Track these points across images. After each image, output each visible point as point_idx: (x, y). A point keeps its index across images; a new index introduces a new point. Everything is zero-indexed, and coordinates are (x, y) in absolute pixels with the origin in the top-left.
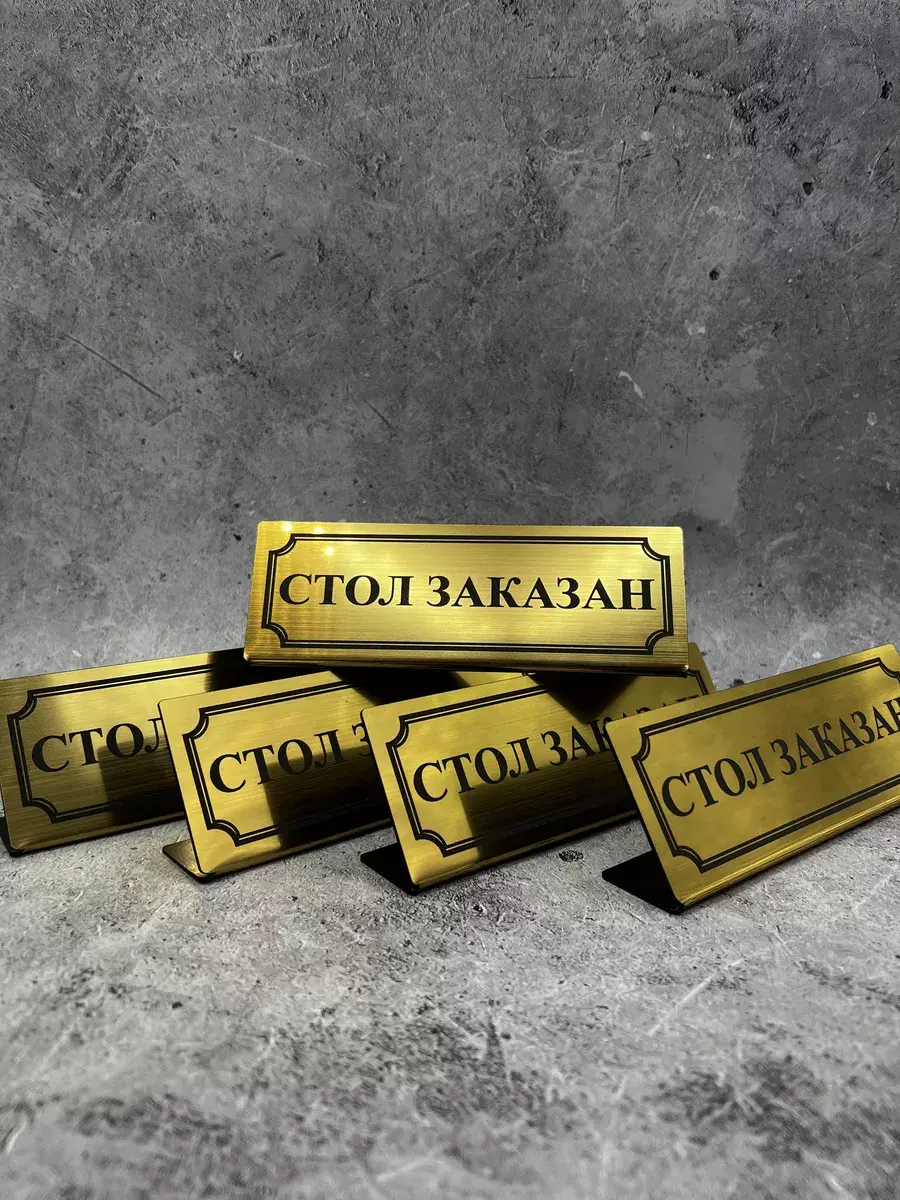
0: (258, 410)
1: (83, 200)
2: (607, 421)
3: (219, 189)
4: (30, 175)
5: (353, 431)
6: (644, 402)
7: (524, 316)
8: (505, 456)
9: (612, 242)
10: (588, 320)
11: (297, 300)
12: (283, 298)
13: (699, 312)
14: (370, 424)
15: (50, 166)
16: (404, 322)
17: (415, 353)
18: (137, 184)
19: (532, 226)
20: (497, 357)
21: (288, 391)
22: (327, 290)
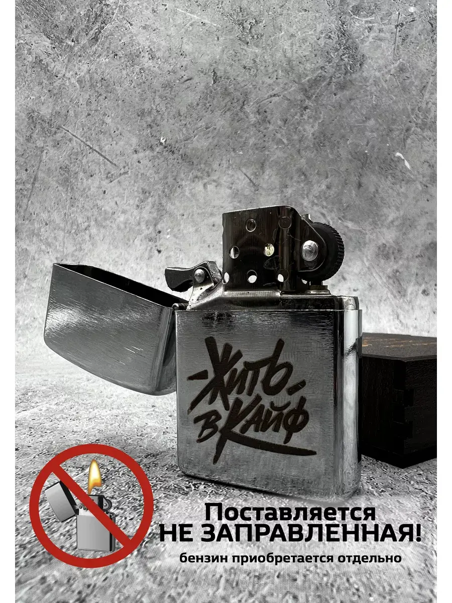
0: (175, 174)
1: (74, 46)
2: (388, 183)
3: (155, 40)
4: (44, 31)
5: (231, 188)
6: (409, 170)
7: (338, 118)
8: (325, 204)
9: (392, 73)
10: (377, 120)
11: (200, 107)
12: (190, 105)
14: (242, 183)
15: (56, 26)
16: (264, 121)
17: (270, 140)
18: (107, 37)
19: (343, 63)
20: (321, 143)
21: (193, 162)
22: (218, 100)
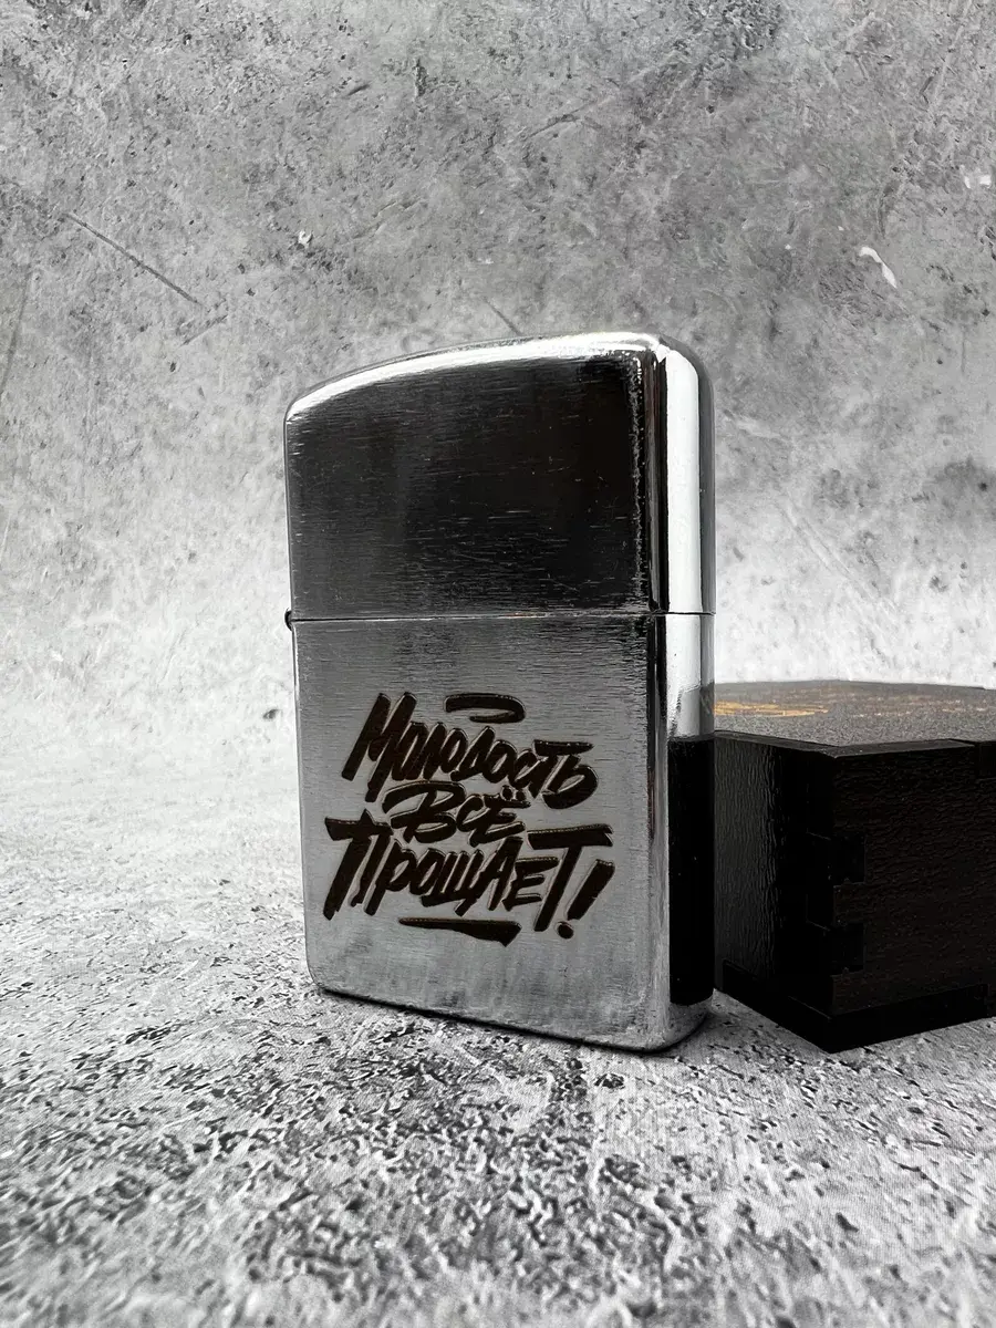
0: (333, 317)
2: (844, 322)
6: (893, 290)
7: (719, 167)
9: (848, 49)
10: (812, 168)
11: (387, 154)
12: (367, 152)
13: (982, 152)
14: (492, 333)
16: (540, 181)
17: (556, 227)
19: (728, 29)
20: (678, 230)
21: (375, 289)
22: (430, 137)
